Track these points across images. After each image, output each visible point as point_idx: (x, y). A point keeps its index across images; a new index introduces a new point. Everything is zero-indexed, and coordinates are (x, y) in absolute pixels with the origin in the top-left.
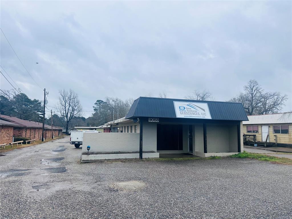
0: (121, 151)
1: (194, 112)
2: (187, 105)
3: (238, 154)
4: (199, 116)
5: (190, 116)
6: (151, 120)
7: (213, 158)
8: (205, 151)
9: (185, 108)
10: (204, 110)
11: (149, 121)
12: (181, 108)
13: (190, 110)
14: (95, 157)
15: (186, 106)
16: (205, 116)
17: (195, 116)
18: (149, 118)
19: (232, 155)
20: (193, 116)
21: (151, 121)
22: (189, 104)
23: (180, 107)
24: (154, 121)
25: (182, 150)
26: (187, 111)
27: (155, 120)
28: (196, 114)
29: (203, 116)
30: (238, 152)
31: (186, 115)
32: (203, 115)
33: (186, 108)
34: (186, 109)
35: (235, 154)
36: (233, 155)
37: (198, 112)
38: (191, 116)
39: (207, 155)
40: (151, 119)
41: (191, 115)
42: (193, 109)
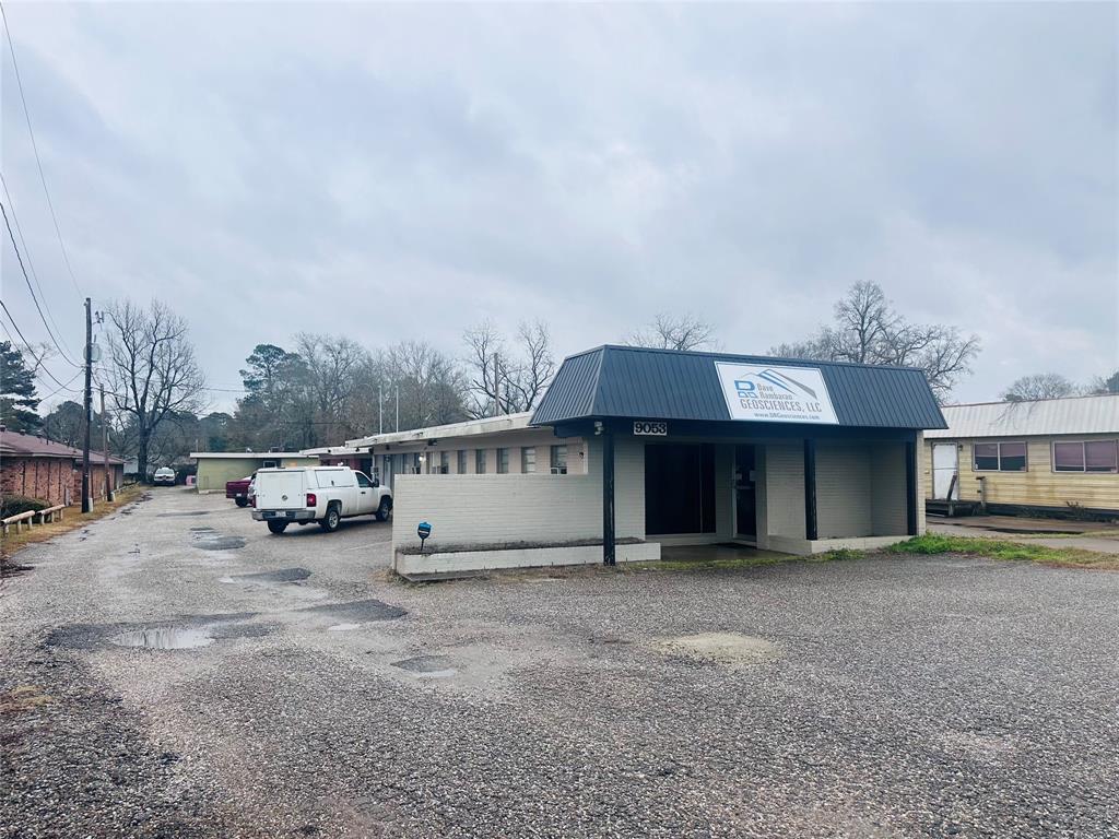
0: (526, 538)
1: (784, 401)
2: (760, 375)
3: (911, 540)
4: (800, 413)
5: (772, 415)
6: (643, 428)
7: (840, 556)
8: (812, 534)
9: (753, 388)
10: (812, 393)
11: (635, 433)
12: (741, 385)
13: (770, 392)
14: (449, 561)
15: (756, 381)
16: (817, 414)
18: (636, 423)
19: (891, 544)
20: (783, 412)
21: (643, 433)
22: (764, 372)
23: (737, 383)
24: (651, 433)
25: (715, 531)
26: (762, 394)
27: (655, 430)
28: (789, 406)
29: (813, 414)
30: (909, 534)
31: (760, 411)
32: (810, 408)
33: (755, 386)
34: (756, 391)
35: (902, 542)
36: (895, 545)
37: (795, 399)
38: (775, 415)
39: (819, 546)
40: (643, 424)
41: (775, 411)
42: (778, 390)
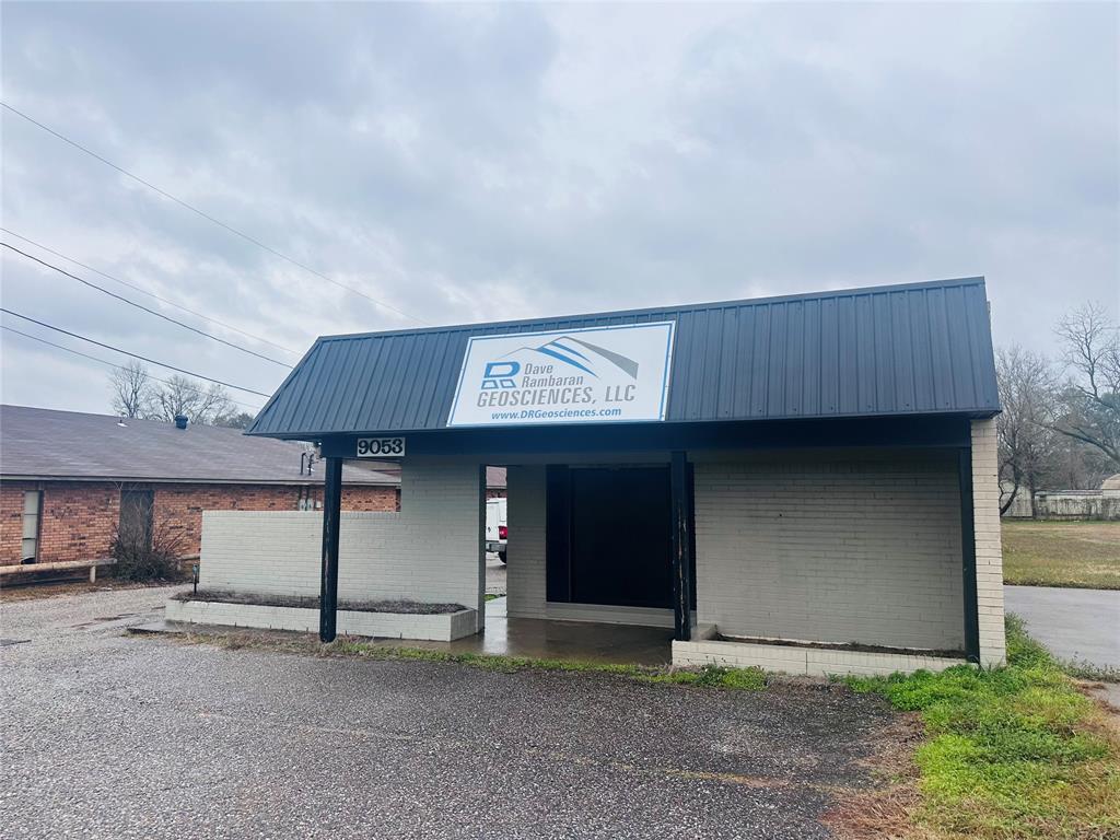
1: (562, 388)
2: (542, 350)
5: (525, 414)
6: (368, 447)
9: (515, 371)
11: (359, 455)
12: (495, 370)
13: (546, 376)
16: (618, 406)
17: (560, 407)
18: (359, 440)
20: (553, 408)
22: (553, 344)
23: (490, 367)
26: (525, 381)
27: (387, 449)
29: (613, 406)
31: (508, 409)
32: (612, 396)
33: (522, 369)
35: (921, 671)
36: (898, 675)
37: (587, 382)
38: (531, 414)
41: (536, 407)
42: (562, 370)
